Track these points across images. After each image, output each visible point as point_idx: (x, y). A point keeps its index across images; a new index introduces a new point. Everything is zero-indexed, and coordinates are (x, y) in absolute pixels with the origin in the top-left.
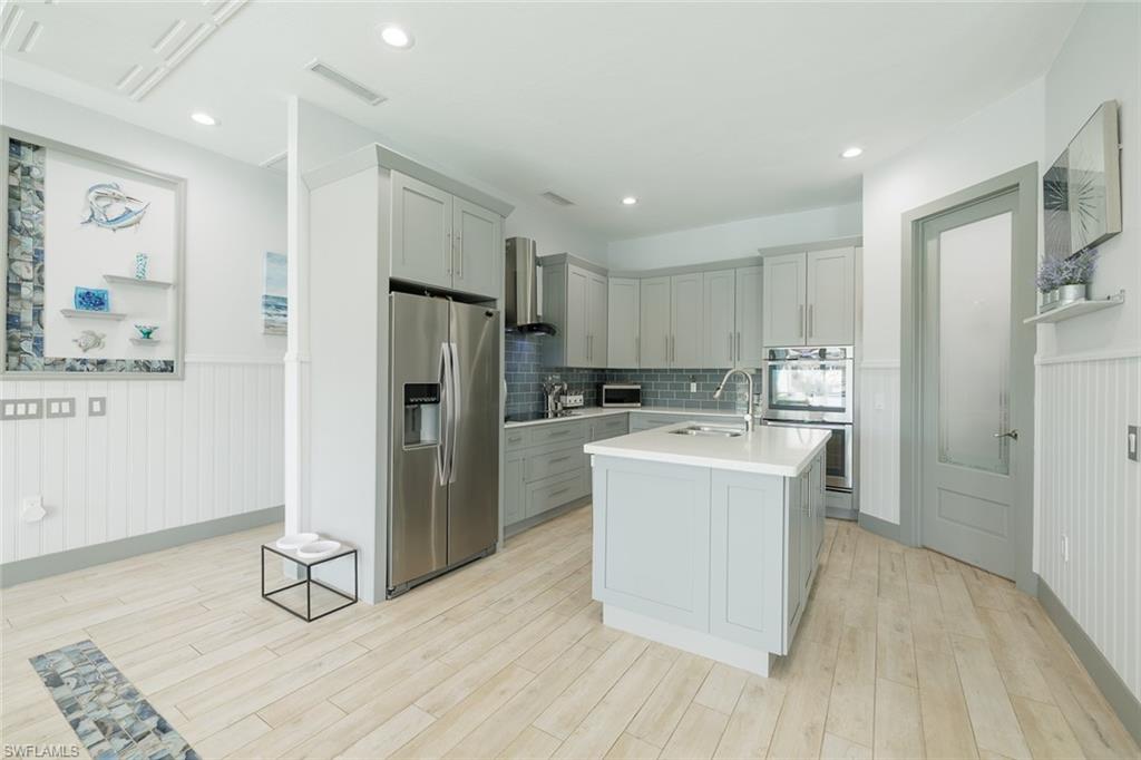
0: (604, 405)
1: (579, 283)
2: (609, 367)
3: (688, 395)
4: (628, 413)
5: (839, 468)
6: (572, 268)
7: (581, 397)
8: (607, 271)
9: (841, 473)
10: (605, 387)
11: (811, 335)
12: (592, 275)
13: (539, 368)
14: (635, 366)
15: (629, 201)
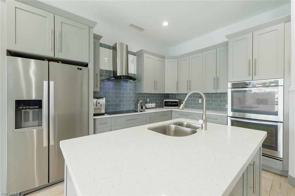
0: (164, 107)
1: (149, 61)
2: (165, 93)
3: (198, 103)
4: (172, 111)
5: (274, 146)
6: (145, 55)
7: (155, 104)
8: (164, 57)
9: (275, 148)
10: (164, 100)
11: (255, 75)
12: (157, 58)
13: (135, 94)
14: (176, 93)
15: (165, 24)
